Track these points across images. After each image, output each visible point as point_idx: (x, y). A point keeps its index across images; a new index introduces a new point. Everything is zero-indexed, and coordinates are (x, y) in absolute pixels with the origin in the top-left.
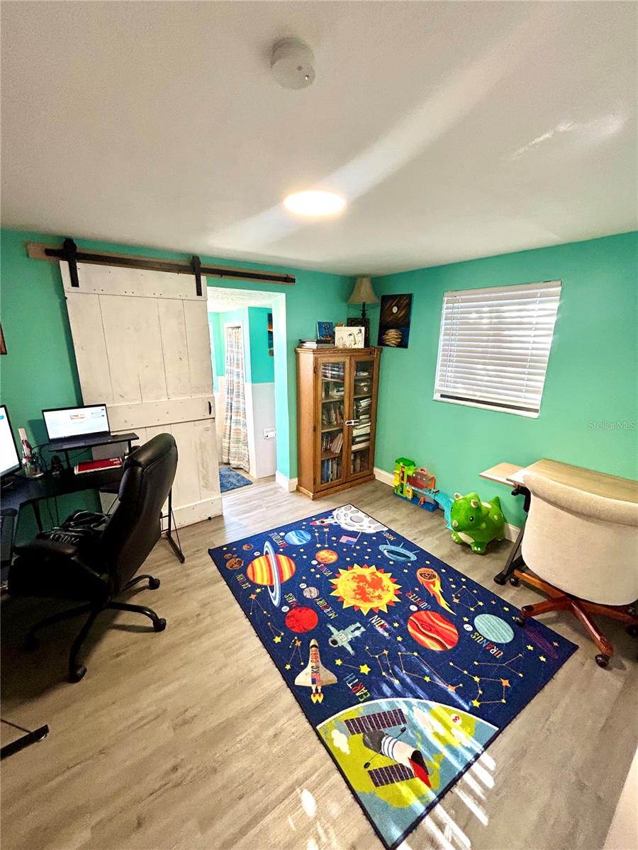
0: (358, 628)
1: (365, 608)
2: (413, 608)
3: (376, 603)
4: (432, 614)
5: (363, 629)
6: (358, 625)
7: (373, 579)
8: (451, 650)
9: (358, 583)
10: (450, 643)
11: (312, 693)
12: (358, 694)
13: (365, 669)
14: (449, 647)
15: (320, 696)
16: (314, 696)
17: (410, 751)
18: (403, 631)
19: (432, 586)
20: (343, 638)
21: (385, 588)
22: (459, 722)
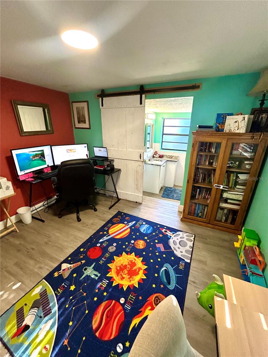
0: (96, 276)
1: (112, 274)
2: (122, 301)
3: (118, 278)
4: (122, 314)
5: (97, 278)
6: (99, 275)
7: (136, 270)
8: (96, 336)
9: (129, 264)
10: (101, 334)
11: (58, 271)
12: (59, 289)
13: (73, 288)
14: (97, 334)
15: (57, 275)
16: (57, 273)
17: (29, 324)
18: (101, 299)
19: (150, 308)
20: (90, 272)
21: (131, 279)
22: (44, 351)
